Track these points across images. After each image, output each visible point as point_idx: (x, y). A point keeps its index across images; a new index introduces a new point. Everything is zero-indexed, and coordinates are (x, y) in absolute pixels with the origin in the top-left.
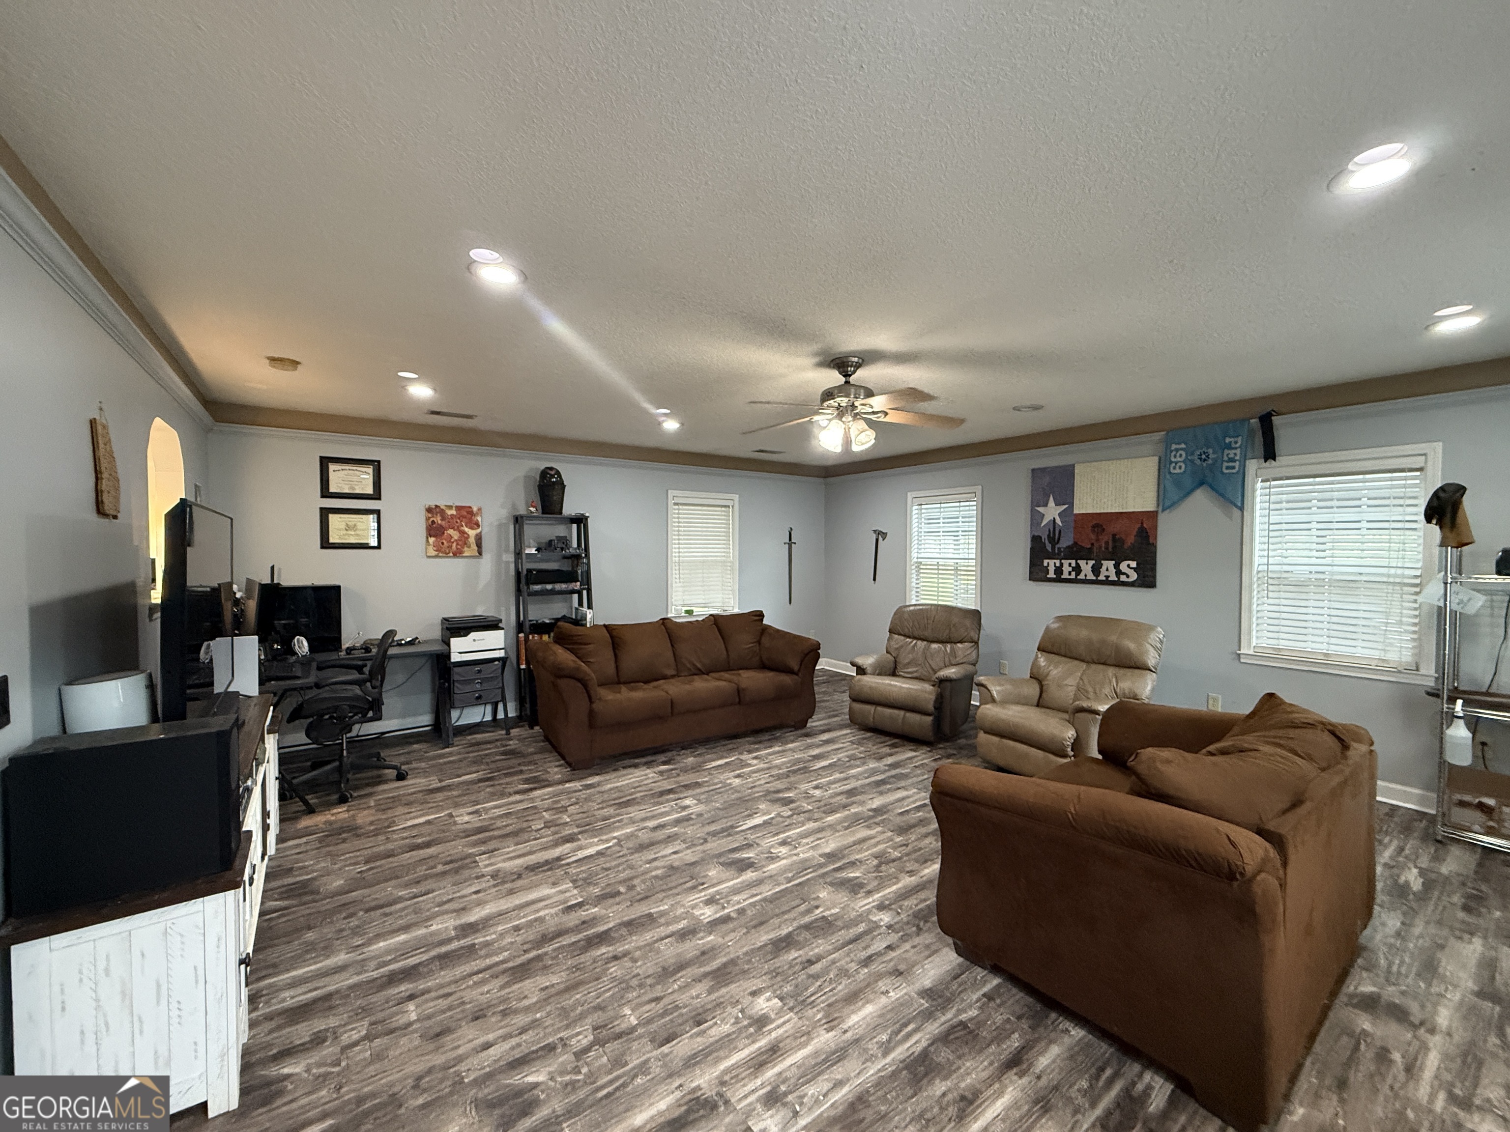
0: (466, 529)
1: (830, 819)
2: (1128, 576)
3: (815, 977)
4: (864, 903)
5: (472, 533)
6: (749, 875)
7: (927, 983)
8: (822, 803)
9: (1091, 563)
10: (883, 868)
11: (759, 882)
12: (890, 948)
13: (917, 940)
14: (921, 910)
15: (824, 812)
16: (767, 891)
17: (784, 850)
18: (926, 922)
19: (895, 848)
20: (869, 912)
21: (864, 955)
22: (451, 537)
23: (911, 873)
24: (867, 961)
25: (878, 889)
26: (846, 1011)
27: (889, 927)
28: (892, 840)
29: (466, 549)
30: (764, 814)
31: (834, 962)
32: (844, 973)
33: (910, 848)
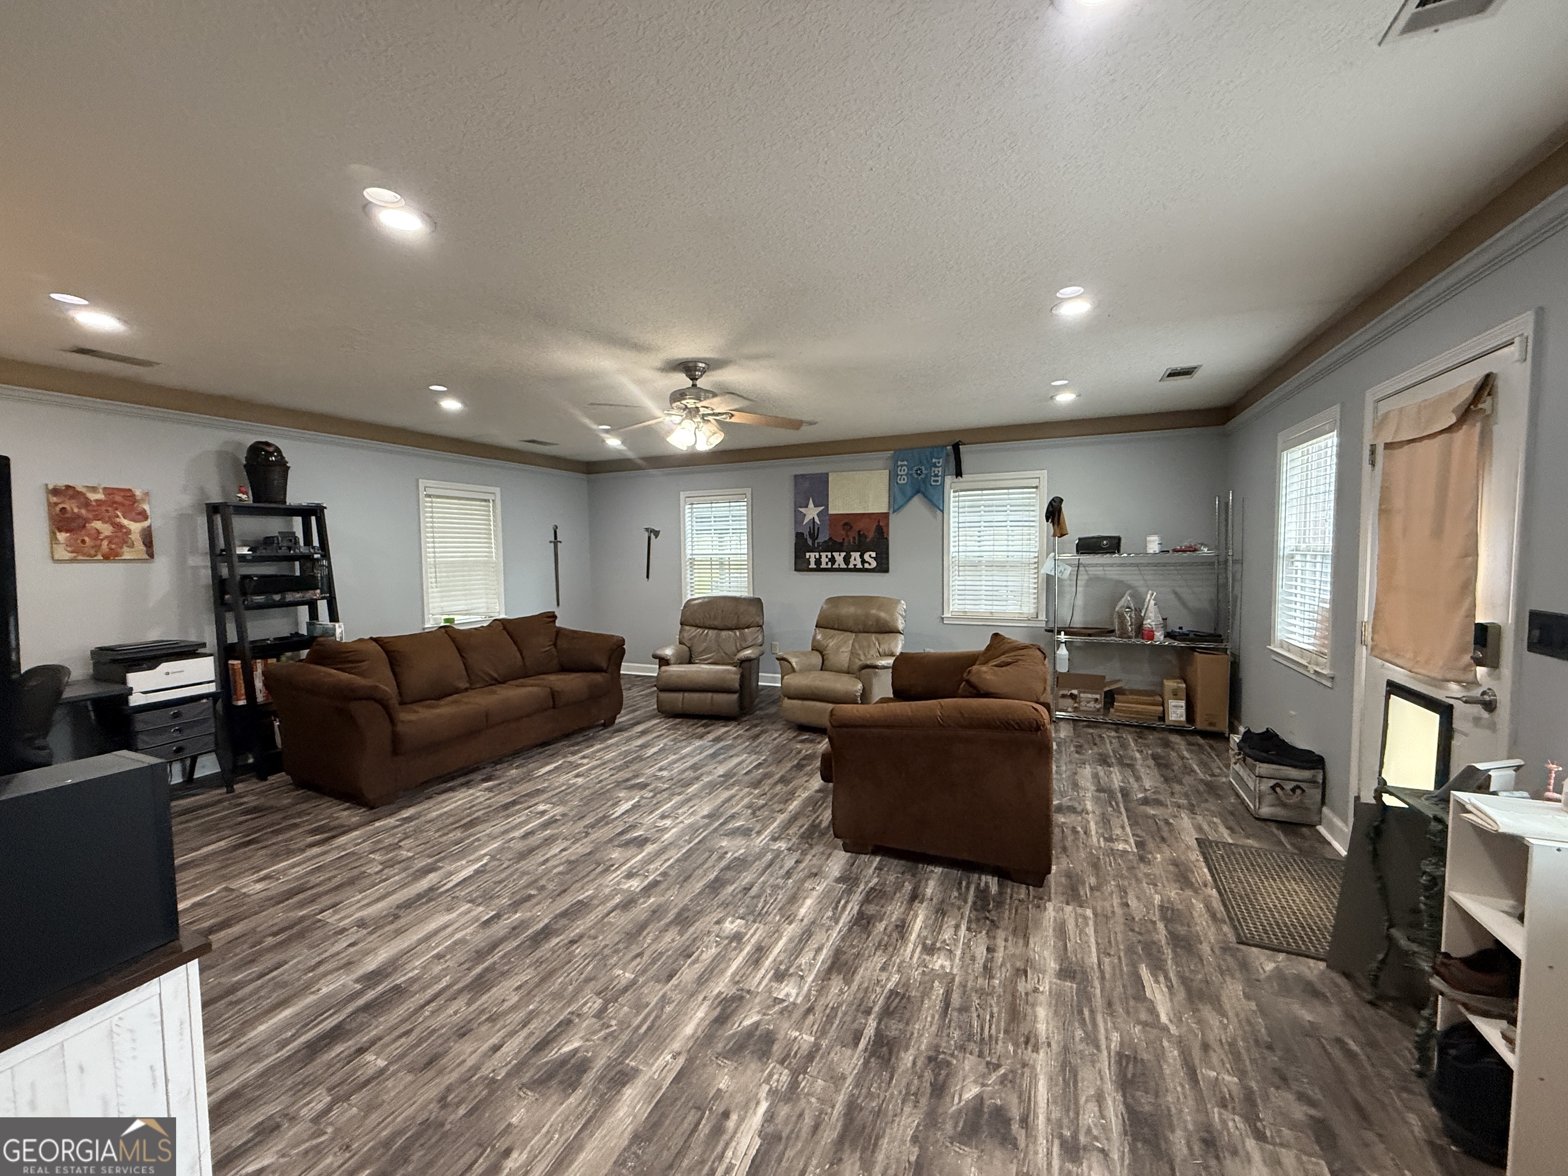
0: (125, 522)
1: (691, 790)
2: (870, 564)
3: (758, 896)
4: (760, 841)
5: (135, 527)
6: (650, 848)
7: (837, 874)
8: (675, 780)
9: (843, 554)
10: (758, 813)
11: (663, 850)
12: (798, 862)
13: (813, 852)
14: (804, 833)
15: (682, 786)
16: (675, 855)
17: (668, 822)
18: (812, 839)
19: (758, 798)
20: (767, 844)
21: (783, 872)
22: (98, 532)
23: (781, 811)
24: (788, 875)
25: (764, 828)
26: (794, 908)
27: (789, 849)
28: (752, 793)
29: (125, 549)
30: (627, 801)
31: (764, 883)
32: (776, 887)
33: (768, 795)
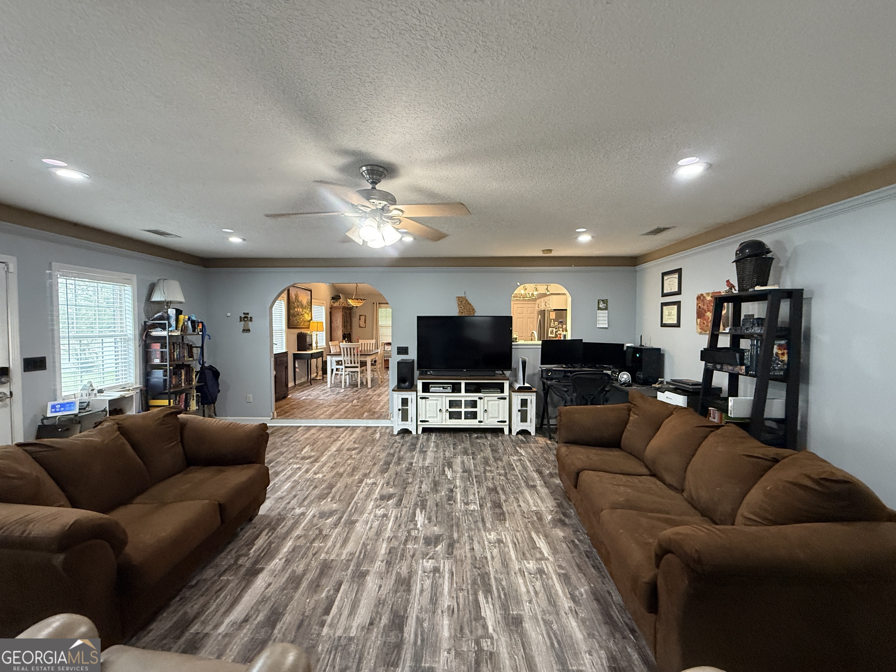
3: (310, 486)
4: (312, 511)
10: (317, 532)
12: (289, 503)
13: (279, 510)
14: (283, 522)
18: (278, 519)
19: (320, 548)
20: (307, 510)
21: (298, 497)
23: (299, 537)
24: (295, 496)
25: (311, 521)
26: (293, 485)
27: (294, 508)
28: (327, 553)
31: (307, 491)
32: (302, 490)
33: (310, 555)
